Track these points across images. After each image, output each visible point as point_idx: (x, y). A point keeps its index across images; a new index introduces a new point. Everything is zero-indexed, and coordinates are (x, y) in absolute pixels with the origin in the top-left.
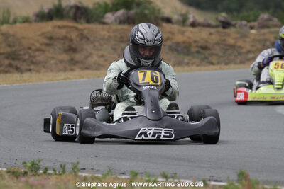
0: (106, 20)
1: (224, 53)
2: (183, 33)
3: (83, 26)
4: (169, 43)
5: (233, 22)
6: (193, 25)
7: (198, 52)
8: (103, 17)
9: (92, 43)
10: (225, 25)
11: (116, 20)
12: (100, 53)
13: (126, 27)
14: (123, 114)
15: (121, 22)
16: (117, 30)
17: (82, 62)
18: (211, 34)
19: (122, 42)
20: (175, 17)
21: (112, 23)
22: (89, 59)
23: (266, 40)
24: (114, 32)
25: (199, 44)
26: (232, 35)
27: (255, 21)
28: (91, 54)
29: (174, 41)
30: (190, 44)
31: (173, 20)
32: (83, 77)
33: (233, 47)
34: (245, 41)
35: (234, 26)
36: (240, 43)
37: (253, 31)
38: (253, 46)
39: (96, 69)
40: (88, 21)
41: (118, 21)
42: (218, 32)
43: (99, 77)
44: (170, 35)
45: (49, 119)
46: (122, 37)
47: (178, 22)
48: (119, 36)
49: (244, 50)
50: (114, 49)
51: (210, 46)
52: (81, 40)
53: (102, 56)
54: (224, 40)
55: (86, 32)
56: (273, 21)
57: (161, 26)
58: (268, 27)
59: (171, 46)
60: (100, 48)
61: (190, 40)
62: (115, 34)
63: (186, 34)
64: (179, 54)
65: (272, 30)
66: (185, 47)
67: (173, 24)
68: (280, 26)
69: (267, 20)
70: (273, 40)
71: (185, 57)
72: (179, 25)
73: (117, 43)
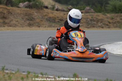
0: (20, 6)
2: (52, 13)
3: (9, 8)
4: (46, 17)
6: (57, 10)
7: (58, 22)
8: (18, 4)
9: (13, 15)
12: (17, 20)
13: (28, 9)
16: (24, 10)
17: (9, 23)
18: (64, 14)
19: (26, 15)
20: (49, 6)
21: (22, 7)
22: (12, 22)
23: (88, 18)
25: (59, 19)
27: (83, 10)
28: (12, 20)
29: (49, 16)
30: (55, 18)
31: (49, 8)
32: (9, 30)
39: (14, 27)
40: (12, 6)
41: (25, 7)
43: (15, 30)
44: (47, 14)
46: (26, 14)
47: (50, 8)
48: (25, 13)
50: (23, 18)
51: (63, 19)
52: (8, 14)
53: (17, 21)
55: (11, 10)
56: (91, 10)
57: (44, 10)
58: (89, 13)
59: (47, 19)
60: (16, 17)
61: (55, 17)
62: (23, 12)
63: (54, 14)
64: (50, 22)
65: (91, 14)
66: (53, 19)
67: (49, 9)
68: (94, 13)
69: (88, 10)
70: (91, 18)
71: (53, 23)
72: (51, 10)
73: (24, 16)
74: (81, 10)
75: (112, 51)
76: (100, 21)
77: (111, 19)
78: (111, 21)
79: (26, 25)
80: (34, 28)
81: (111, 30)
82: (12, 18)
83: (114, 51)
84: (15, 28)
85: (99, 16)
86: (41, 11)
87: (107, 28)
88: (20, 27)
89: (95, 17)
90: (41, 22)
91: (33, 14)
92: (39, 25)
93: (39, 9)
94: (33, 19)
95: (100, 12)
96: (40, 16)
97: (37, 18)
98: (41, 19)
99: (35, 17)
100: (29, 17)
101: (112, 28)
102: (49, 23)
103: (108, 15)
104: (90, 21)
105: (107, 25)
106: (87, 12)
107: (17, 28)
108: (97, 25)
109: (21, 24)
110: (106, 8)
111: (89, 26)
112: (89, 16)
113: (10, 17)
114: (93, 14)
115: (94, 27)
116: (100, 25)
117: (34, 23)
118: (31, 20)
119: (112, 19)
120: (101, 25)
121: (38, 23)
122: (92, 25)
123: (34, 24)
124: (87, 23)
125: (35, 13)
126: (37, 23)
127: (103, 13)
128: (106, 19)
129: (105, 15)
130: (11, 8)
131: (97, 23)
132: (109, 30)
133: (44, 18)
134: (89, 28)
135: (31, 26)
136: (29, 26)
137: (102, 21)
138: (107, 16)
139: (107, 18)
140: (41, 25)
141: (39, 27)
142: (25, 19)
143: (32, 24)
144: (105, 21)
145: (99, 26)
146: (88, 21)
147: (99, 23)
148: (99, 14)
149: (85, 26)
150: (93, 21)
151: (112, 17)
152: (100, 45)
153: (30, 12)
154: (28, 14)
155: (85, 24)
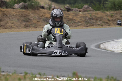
0: (15, 7)
1: (68, 22)
2: (49, 13)
3: (4, 9)
4: (43, 18)
5: (72, 9)
8: (13, 6)
9: (9, 17)
10: (68, 10)
12: (12, 22)
13: (24, 10)
14: (48, 45)
15: (22, 8)
16: (20, 11)
17: (4, 26)
19: (22, 17)
21: (17, 8)
22: (7, 24)
23: (86, 17)
26: (71, 14)
27: (81, 8)
28: (8, 22)
29: (45, 17)
31: (45, 7)
32: (4, 32)
33: (71, 19)
34: (77, 17)
35: (72, 10)
36: (75, 18)
37: (80, 13)
40: (7, 8)
41: (20, 7)
42: (65, 13)
44: (44, 14)
45: (22, 47)
46: (22, 15)
47: (47, 8)
48: (20, 14)
49: (77, 21)
50: (18, 20)
52: (3, 16)
53: (13, 23)
54: (68, 17)
55: (5, 12)
56: (89, 8)
57: (40, 10)
58: (87, 11)
59: (44, 19)
60: (12, 19)
62: (19, 13)
64: (48, 22)
65: (89, 12)
67: (45, 9)
68: (93, 11)
69: (86, 8)
70: (89, 16)
72: (48, 10)
73: (19, 17)
74: (79, 9)
75: (113, 49)
76: (100, 19)
77: (110, 17)
78: (110, 19)
79: (22, 27)
80: (30, 29)
81: (111, 27)
82: (7, 20)
83: (115, 49)
84: (11, 30)
85: (98, 14)
86: (37, 12)
87: (107, 26)
88: (15, 29)
89: (94, 16)
90: (37, 23)
91: (29, 15)
92: (36, 26)
93: (35, 9)
94: (29, 21)
95: (98, 10)
96: (36, 17)
97: (34, 19)
98: (37, 20)
99: (31, 18)
100: (25, 18)
103: (108, 13)
104: (89, 19)
106: (85, 11)
107: (13, 30)
108: (96, 23)
109: (17, 26)
110: (105, 5)
111: (89, 24)
112: (88, 15)
113: (5, 19)
115: (93, 25)
116: (99, 23)
117: (31, 24)
118: (28, 21)
119: (112, 16)
120: (101, 24)
121: (35, 24)
122: (91, 23)
123: (31, 26)
124: (86, 22)
125: (31, 14)
126: (33, 24)
127: (102, 11)
128: (105, 17)
129: (104, 13)
131: (96, 21)
132: (109, 27)
133: (41, 19)
134: (88, 27)
136: (26, 28)
137: (101, 19)
138: (106, 13)
139: (107, 16)
140: (38, 26)
141: (36, 28)
142: (21, 21)
143: (28, 26)
144: (105, 19)
145: (99, 25)
146: (87, 20)
147: (99, 21)
148: (98, 12)
149: (84, 25)
150: (92, 19)
151: (112, 14)
152: (100, 43)
153: (26, 13)
154: (24, 15)
155: (83, 23)
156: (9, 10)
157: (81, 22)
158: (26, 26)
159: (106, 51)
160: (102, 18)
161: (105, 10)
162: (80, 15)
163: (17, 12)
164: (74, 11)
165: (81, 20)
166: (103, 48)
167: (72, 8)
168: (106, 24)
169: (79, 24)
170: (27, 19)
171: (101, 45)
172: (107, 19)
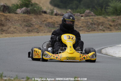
0: (17, 12)
2: (51, 18)
3: (7, 14)
4: (45, 23)
8: (16, 11)
9: (11, 22)
11: (22, 12)
12: (15, 27)
13: (26, 15)
15: (24, 13)
16: (22, 16)
17: (6, 31)
19: (24, 22)
20: (48, 11)
21: (20, 13)
22: (10, 29)
23: (88, 22)
24: (21, 17)
25: (59, 23)
27: (83, 13)
28: (10, 27)
29: (47, 22)
30: (55, 23)
31: (47, 12)
32: (6, 37)
34: (79, 22)
37: (82, 18)
38: (82, 24)
39: (12, 34)
40: (9, 13)
41: (23, 12)
43: (14, 37)
44: (46, 19)
46: (24, 20)
47: (49, 13)
48: (23, 19)
49: (78, 26)
50: (21, 25)
52: (6, 21)
53: (15, 28)
55: (8, 17)
56: (91, 13)
57: (42, 15)
58: (89, 16)
59: (46, 24)
60: (14, 24)
61: (55, 21)
62: (21, 18)
63: (53, 19)
64: (50, 27)
65: (91, 17)
66: (53, 25)
67: (47, 14)
68: (95, 16)
69: (88, 13)
70: (91, 22)
71: (52, 29)
72: (50, 15)
73: (22, 22)
74: (81, 14)
75: (114, 54)
76: (101, 24)
77: (112, 22)
78: (112, 24)
80: (33, 34)
81: (112, 32)
82: (10, 25)
83: (116, 54)
84: (14, 35)
85: (99, 19)
86: (40, 17)
87: (108, 31)
88: (18, 33)
89: (95, 21)
90: (40, 28)
91: (31, 20)
92: (38, 31)
93: (38, 14)
94: (32, 26)
95: (100, 15)
96: (39, 22)
97: (36, 24)
98: (39, 25)
99: (34, 22)
100: (27, 23)
101: (113, 31)
102: (48, 29)
103: (109, 18)
104: (91, 24)
105: (109, 28)
106: (87, 16)
107: (15, 35)
108: (98, 28)
109: (19, 31)
110: (106, 10)
111: (90, 30)
112: (89, 20)
113: (8, 24)
114: (93, 17)
115: (94, 30)
116: (101, 28)
117: (33, 29)
118: (30, 26)
119: (114, 21)
120: (102, 29)
121: (37, 29)
122: (93, 28)
123: (33, 31)
124: (88, 27)
125: (33, 19)
126: (36, 29)
127: (103, 16)
129: (106, 18)
130: (9, 14)
131: (98, 26)
132: (110, 32)
133: (43, 24)
134: (89, 32)
135: (30, 33)
136: (28, 33)
137: (102, 24)
138: (107, 18)
139: (108, 21)
140: (40, 31)
141: (39, 33)
142: (23, 26)
143: (30, 31)
144: (106, 24)
145: (100, 30)
146: (89, 25)
147: (100, 26)
148: (100, 17)
149: (85, 30)
150: (93, 24)
151: (113, 19)
152: (101, 48)
153: (29, 18)
154: (27, 20)
155: (85, 28)
156: (12, 15)
157: (83, 27)
158: (29, 31)
159: (107, 56)
160: (104, 23)
161: (106, 15)
162: (82, 21)
163: (19, 17)
164: (76, 16)
165: (83, 25)
166: (104, 53)
167: (74, 13)
168: (107, 29)
169: (81, 29)
170: (30, 24)
171: (102, 50)
172: (109, 24)
